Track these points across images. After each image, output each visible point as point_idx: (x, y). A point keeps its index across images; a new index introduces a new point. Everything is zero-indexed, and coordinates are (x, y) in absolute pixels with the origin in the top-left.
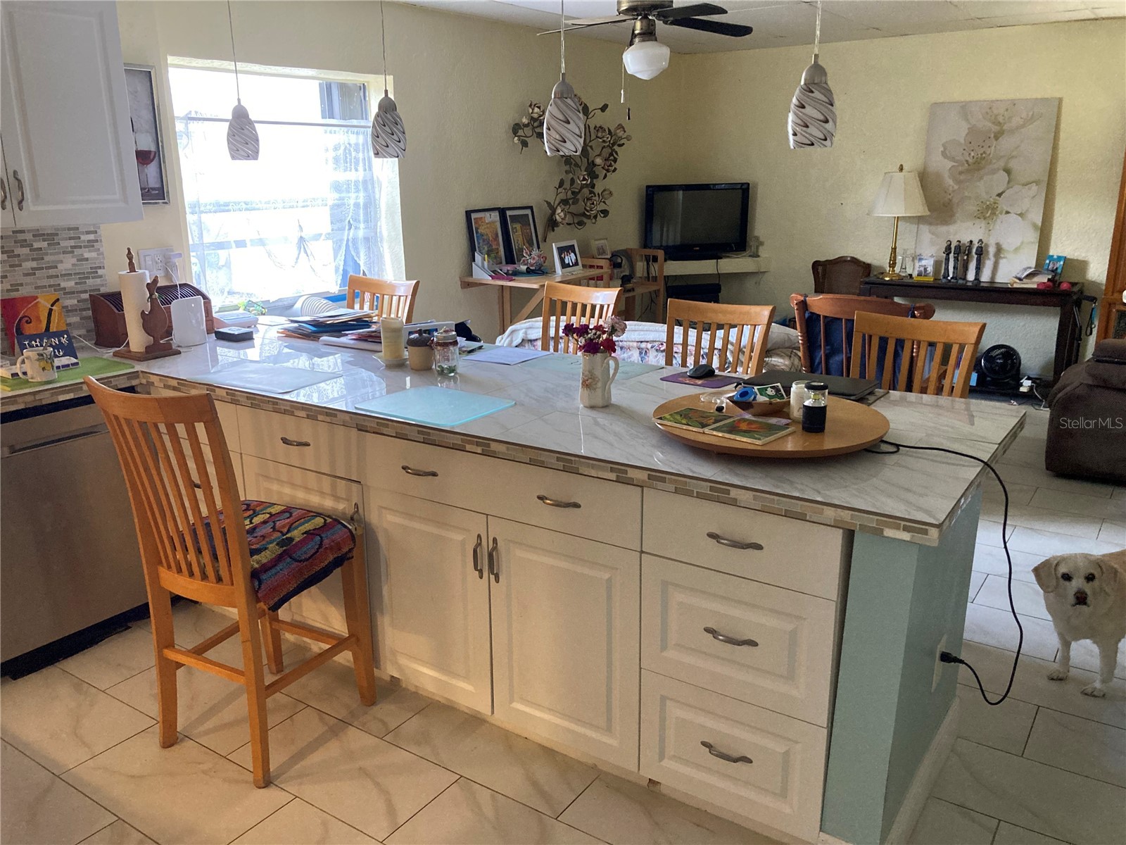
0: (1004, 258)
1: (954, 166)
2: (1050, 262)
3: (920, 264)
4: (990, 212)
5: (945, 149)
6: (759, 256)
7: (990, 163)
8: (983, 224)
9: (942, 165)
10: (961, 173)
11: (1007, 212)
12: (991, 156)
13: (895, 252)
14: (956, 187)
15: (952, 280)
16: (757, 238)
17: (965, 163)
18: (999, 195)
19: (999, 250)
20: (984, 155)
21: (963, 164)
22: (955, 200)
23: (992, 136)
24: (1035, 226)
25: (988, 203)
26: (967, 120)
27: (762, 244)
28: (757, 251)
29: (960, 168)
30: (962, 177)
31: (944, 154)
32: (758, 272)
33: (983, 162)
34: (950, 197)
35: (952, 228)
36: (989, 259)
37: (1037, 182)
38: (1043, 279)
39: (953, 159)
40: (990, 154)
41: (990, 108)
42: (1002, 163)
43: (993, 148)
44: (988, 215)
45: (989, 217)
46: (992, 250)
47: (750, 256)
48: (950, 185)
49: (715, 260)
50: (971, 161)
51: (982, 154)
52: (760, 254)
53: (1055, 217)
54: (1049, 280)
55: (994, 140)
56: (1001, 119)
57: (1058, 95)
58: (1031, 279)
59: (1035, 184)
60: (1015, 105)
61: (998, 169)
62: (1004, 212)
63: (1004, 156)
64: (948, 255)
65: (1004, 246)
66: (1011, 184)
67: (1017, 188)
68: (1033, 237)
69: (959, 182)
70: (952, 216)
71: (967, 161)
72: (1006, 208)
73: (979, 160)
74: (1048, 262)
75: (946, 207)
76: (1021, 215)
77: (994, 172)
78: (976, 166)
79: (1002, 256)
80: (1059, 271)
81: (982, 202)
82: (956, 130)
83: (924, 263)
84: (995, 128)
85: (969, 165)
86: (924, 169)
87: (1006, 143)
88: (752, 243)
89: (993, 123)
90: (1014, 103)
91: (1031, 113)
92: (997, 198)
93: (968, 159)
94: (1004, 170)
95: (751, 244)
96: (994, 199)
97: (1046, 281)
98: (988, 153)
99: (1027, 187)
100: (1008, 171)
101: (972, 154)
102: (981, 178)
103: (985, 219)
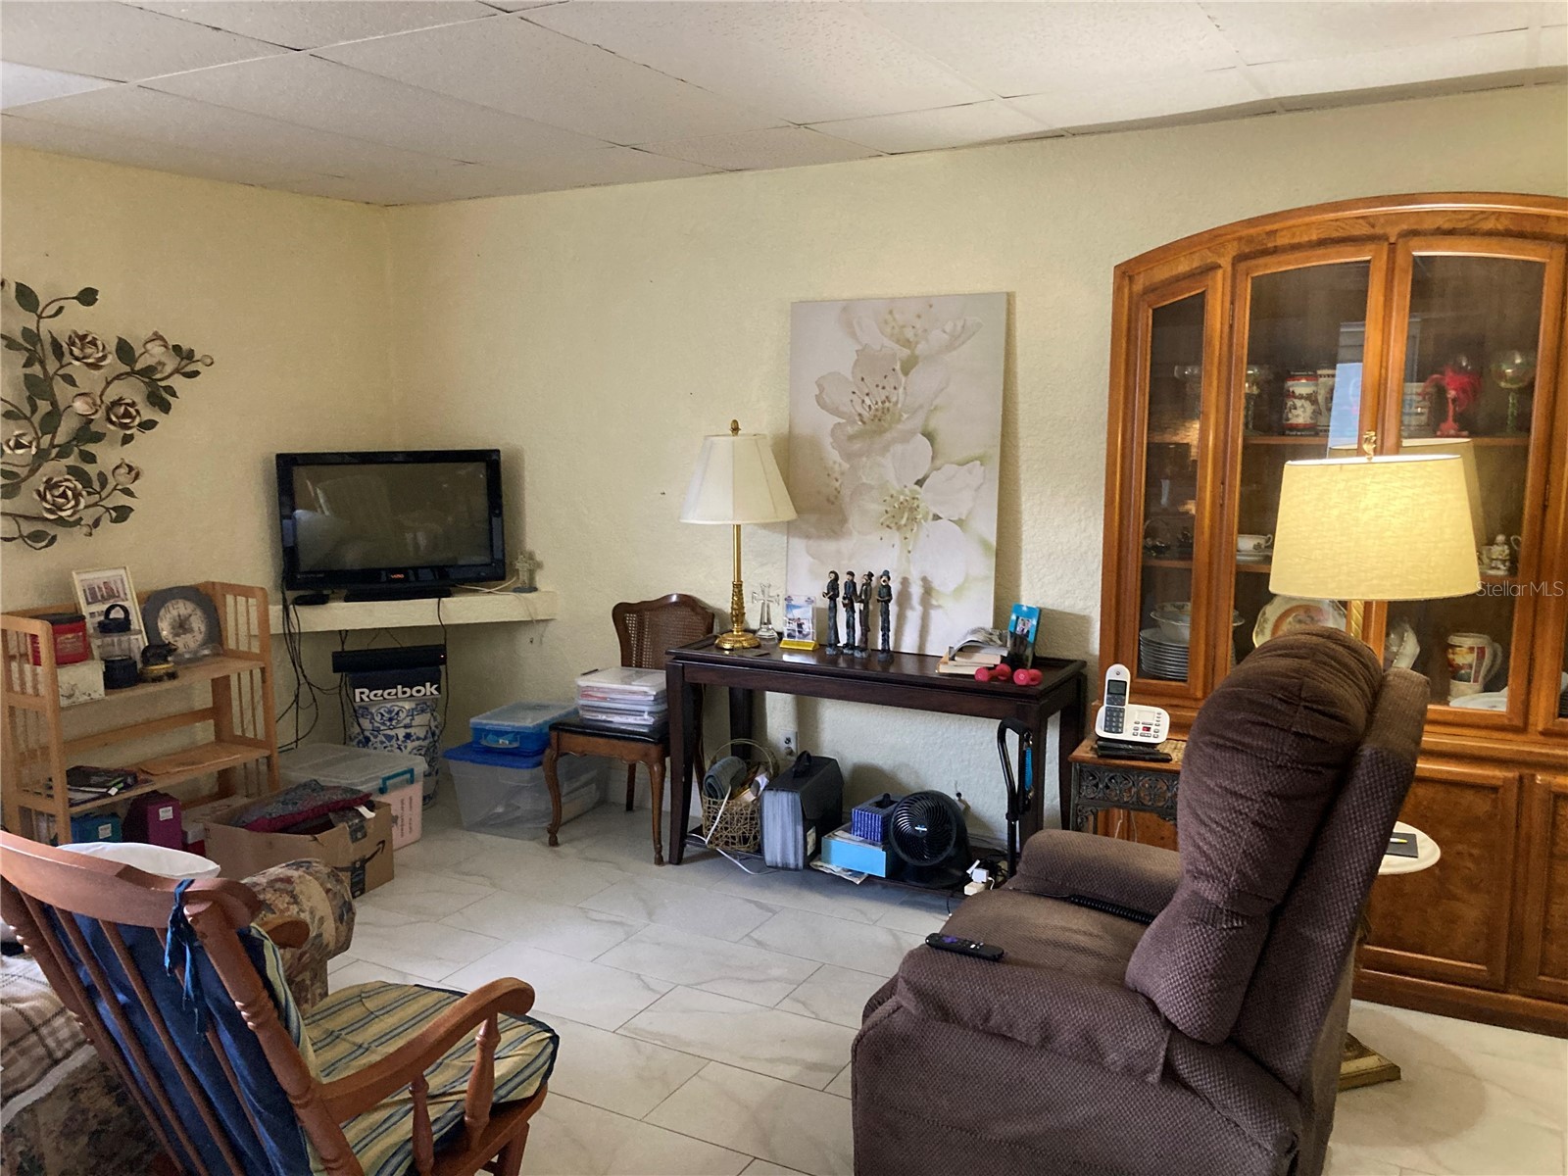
0: (939, 607)
1: (839, 423)
2: (1018, 618)
3: (790, 616)
4: (906, 516)
5: (821, 389)
6: (535, 589)
7: (899, 421)
8: (896, 537)
9: (818, 424)
10: (851, 438)
11: (937, 517)
12: (899, 406)
13: (740, 591)
14: (846, 466)
15: (845, 651)
16: (531, 556)
17: (857, 418)
18: (920, 483)
19: (928, 590)
20: (887, 404)
21: (855, 422)
22: (846, 492)
23: (898, 367)
24: (985, 544)
25: (902, 498)
26: (853, 335)
27: (539, 565)
28: (532, 578)
29: (850, 430)
30: (857, 446)
31: (819, 400)
32: (531, 622)
33: (888, 417)
34: (837, 484)
35: (845, 545)
36: (912, 608)
37: (982, 459)
38: (992, 657)
39: (836, 412)
40: (897, 402)
41: (891, 312)
42: (917, 422)
43: (901, 390)
44: (903, 521)
45: (905, 525)
46: (916, 591)
47: (515, 590)
48: (835, 462)
49: (436, 600)
50: (866, 414)
51: (883, 402)
52: (538, 585)
53: (1024, 528)
54: (1003, 659)
55: (901, 375)
56: (909, 334)
57: (1005, 287)
58: (970, 657)
59: (978, 462)
60: (931, 306)
61: (913, 433)
62: (931, 516)
63: (921, 407)
64: (833, 599)
65: (936, 584)
66: (938, 463)
67: (949, 469)
68: (984, 568)
69: (848, 456)
70: (844, 521)
71: (860, 415)
72: (935, 510)
73: (879, 413)
74: (1014, 617)
75: (833, 503)
76: (960, 523)
77: (906, 438)
78: (878, 423)
79: (934, 602)
80: (1031, 638)
81: (892, 496)
82: (837, 356)
83: (796, 613)
84: (906, 352)
85: (864, 423)
86: (790, 432)
87: (923, 382)
88: (521, 565)
89: (898, 342)
90: (929, 302)
91: (960, 324)
92: (917, 487)
93: (860, 410)
94: (923, 435)
95: (518, 565)
96: (910, 491)
97: (998, 662)
98: (894, 399)
99: (965, 467)
100: (929, 436)
101: (868, 401)
102: (886, 449)
103: (899, 528)
